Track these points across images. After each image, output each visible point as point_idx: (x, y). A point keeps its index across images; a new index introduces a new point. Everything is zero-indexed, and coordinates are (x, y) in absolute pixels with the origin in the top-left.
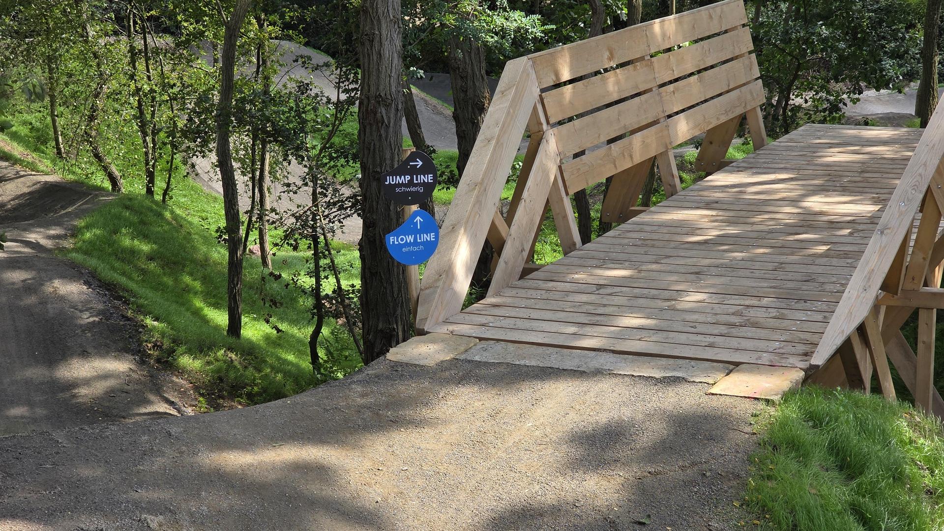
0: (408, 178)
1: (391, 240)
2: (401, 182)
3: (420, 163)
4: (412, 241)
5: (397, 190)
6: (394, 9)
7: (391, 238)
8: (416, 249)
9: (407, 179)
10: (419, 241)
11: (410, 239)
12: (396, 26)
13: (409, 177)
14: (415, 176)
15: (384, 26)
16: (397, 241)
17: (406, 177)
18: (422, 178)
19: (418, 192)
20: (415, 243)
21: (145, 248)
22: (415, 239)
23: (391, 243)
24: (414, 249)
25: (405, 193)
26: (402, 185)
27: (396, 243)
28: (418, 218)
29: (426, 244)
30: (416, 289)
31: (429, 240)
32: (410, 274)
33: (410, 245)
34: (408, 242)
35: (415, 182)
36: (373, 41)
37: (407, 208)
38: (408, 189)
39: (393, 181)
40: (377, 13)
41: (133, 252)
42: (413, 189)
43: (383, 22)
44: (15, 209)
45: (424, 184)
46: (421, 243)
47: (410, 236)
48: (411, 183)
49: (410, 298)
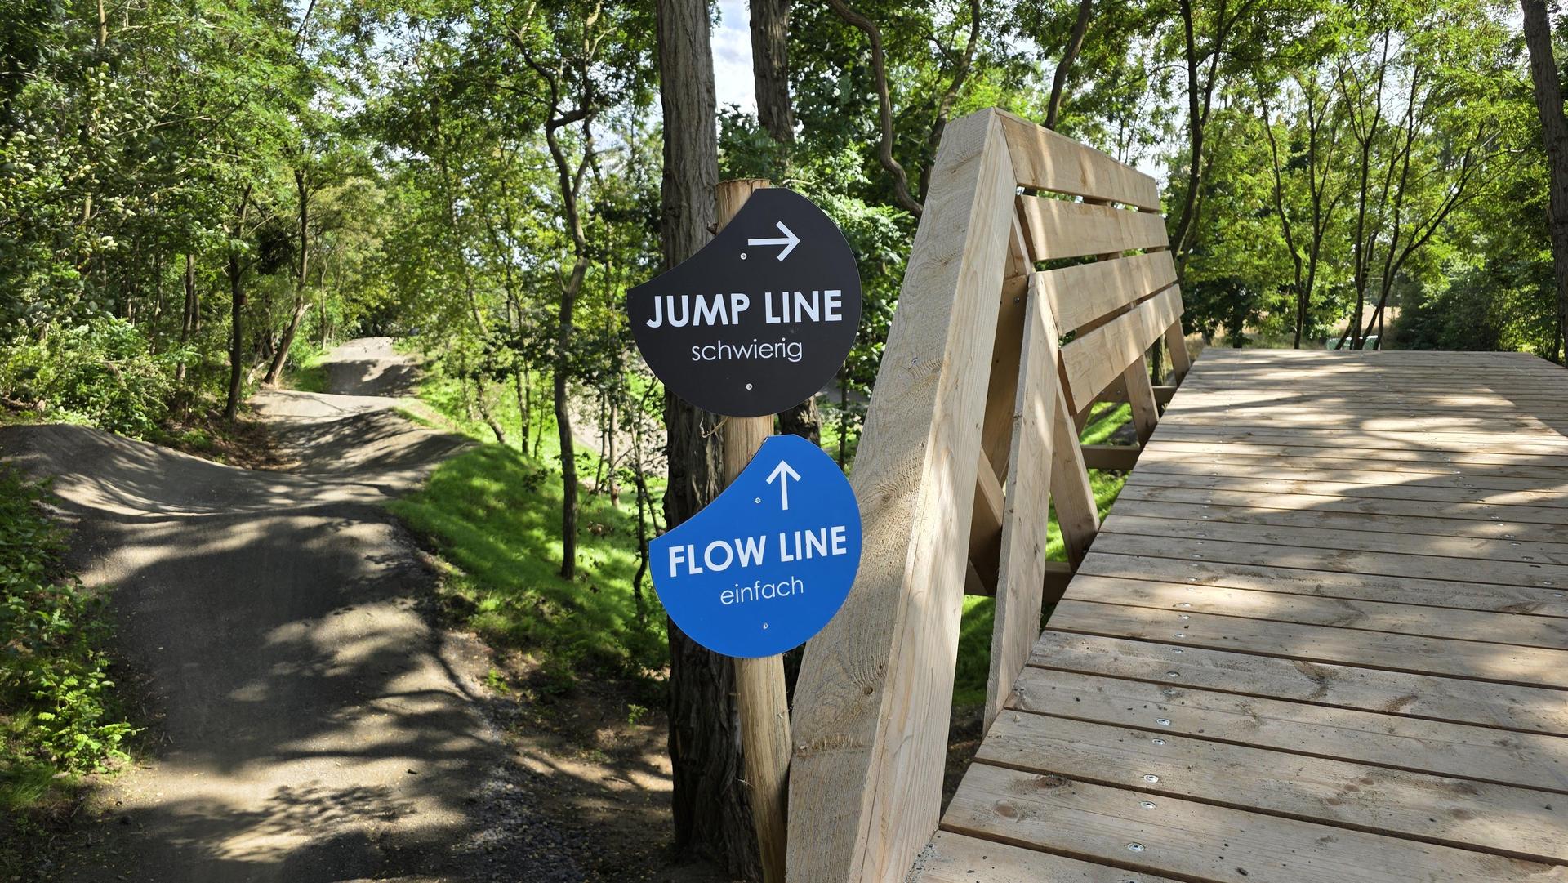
0: (741, 302)
1: (674, 561)
2: (711, 320)
3: (792, 241)
4: (759, 561)
5: (698, 354)
6: (709, 174)
7: (673, 550)
8: (776, 590)
9: (736, 309)
10: (785, 558)
11: (752, 552)
12: (712, 198)
13: (745, 298)
14: (768, 296)
15: (694, 196)
16: (700, 562)
17: (735, 297)
18: (802, 306)
19: (780, 361)
20: (772, 568)
21: (495, 487)
22: (772, 551)
23: (673, 573)
24: (768, 592)
25: (726, 363)
26: (719, 332)
27: (694, 570)
28: (783, 468)
29: (814, 567)
30: (776, 751)
31: (823, 552)
32: (752, 695)
33: (751, 574)
34: (744, 563)
35: (770, 319)
36: (679, 217)
37: (738, 426)
38: (742, 352)
39: (678, 316)
40: (685, 177)
41: (482, 492)
42: (763, 351)
43: (693, 189)
44: (403, 457)
45: (805, 330)
46: (796, 568)
47: (751, 541)
48: (752, 326)
49: (750, 789)
